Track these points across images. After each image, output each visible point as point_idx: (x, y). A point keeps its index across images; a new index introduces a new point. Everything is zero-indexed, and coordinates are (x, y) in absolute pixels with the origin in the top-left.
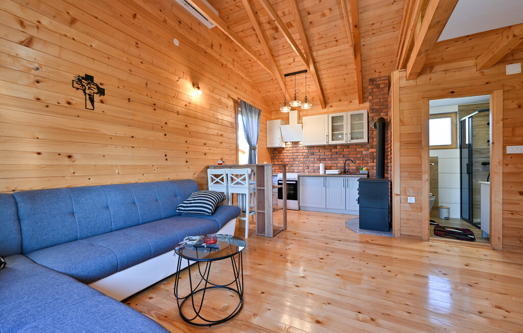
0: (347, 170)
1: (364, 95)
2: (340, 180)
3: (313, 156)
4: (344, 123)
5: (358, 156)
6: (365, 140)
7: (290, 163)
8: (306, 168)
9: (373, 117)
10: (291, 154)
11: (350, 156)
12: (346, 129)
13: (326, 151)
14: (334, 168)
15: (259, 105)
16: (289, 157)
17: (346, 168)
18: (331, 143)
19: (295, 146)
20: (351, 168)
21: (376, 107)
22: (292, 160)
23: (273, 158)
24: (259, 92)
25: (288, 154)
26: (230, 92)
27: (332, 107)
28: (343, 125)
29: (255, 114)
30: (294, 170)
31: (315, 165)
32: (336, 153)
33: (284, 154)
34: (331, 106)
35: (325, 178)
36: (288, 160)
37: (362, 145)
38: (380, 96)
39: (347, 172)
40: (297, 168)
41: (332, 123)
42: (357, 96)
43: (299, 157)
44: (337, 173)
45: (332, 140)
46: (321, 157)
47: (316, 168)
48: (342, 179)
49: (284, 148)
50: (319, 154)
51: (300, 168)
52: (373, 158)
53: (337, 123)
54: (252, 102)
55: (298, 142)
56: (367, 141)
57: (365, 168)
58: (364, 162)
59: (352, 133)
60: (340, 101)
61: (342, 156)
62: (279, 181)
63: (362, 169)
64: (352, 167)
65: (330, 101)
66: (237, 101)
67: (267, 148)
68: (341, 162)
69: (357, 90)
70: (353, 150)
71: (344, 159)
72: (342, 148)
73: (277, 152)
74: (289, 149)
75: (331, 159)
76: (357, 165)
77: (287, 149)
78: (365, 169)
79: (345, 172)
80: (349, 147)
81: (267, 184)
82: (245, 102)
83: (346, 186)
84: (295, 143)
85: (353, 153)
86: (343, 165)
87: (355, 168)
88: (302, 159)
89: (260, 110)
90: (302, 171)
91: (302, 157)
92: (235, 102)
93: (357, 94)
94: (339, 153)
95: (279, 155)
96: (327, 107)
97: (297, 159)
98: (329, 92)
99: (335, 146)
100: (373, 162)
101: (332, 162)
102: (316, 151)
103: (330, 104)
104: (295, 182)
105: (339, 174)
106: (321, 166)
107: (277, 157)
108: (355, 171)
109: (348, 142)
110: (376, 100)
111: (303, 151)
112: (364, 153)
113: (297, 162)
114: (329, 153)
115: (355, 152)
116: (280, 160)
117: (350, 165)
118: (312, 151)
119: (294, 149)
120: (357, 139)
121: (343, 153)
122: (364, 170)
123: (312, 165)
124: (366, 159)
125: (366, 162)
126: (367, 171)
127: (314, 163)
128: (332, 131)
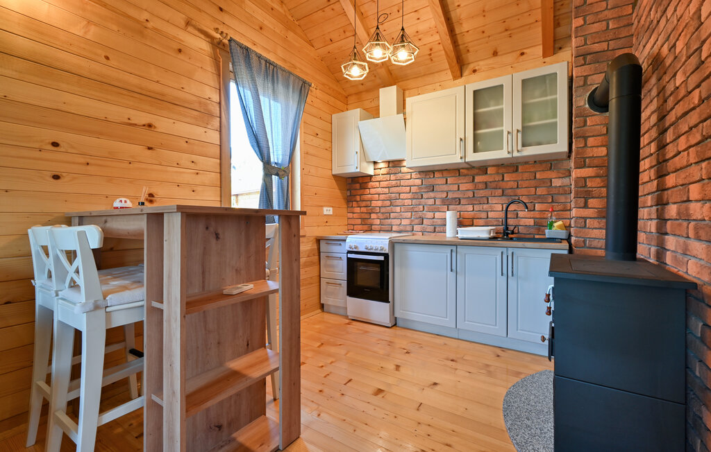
0: (511, 228)
1: (559, 30)
2: (493, 256)
3: (432, 194)
4: (505, 105)
5: (540, 191)
6: (561, 146)
7: (383, 210)
8: (417, 221)
9: (586, 77)
10: (386, 190)
11: (519, 191)
12: (511, 121)
13: (462, 180)
14: (482, 222)
15: (304, 70)
16: (382, 197)
17: (510, 222)
18: (472, 157)
19: (393, 170)
20: (523, 222)
21: (597, 47)
22: (388, 203)
23: (349, 200)
24: (310, 43)
25: (379, 190)
26: (193, 14)
27: (476, 73)
28: (501, 111)
29: (287, 87)
30: (392, 225)
31: (438, 215)
32: (486, 185)
33: (373, 191)
34: (475, 71)
35: (454, 248)
36: (379, 203)
37: (549, 162)
38: (608, 14)
39: (513, 233)
40: (398, 222)
41: (475, 108)
42: (538, 32)
43: (402, 196)
44: (486, 236)
45: (475, 151)
46: (450, 196)
47: (439, 222)
48: (498, 252)
49: (371, 176)
50: (445, 188)
51: (405, 222)
52: (585, 195)
53: (488, 106)
54: (285, 61)
55: (401, 161)
56: (566, 149)
57: (560, 223)
58: (557, 207)
59: (525, 130)
60: (495, 54)
61: (500, 191)
62: (349, 252)
63: (551, 225)
64: (525, 219)
65: (470, 57)
66: (220, 42)
67: (335, 176)
68: (496, 208)
69: (538, 15)
70: (526, 175)
71: (505, 200)
72: (501, 171)
73: (358, 186)
74: (380, 178)
75: (473, 200)
76: (537, 215)
77: (378, 178)
78: (560, 227)
79: (506, 234)
80: (517, 170)
81: (169, 293)
82: (247, 49)
83: (508, 272)
84: (395, 164)
85: (526, 184)
86: (502, 215)
87: (531, 222)
88: (409, 202)
89: (304, 82)
90: (409, 228)
91: (409, 196)
92: (217, 45)
93: (540, 29)
94: (494, 185)
95: (361, 192)
96: (466, 73)
97: (399, 202)
98: (467, 28)
99: (482, 168)
100: (586, 206)
101: (476, 207)
102: (438, 180)
103: (471, 66)
104: (382, 258)
105: (490, 239)
106: (450, 217)
107: (358, 198)
108: (532, 231)
109: (516, 154)
110: (597, 27)
111: (411, 182)
112: (557, 183)
113: (398, 209)
114: (470, 186)
115: (533, 183)
116: (364, 204)
117: (521, 214)
118: (431, 181)
119: (393, 177)
120: (539, 144)
121: (503, 185)
122: (557, 229)
123: (430, 215)
124: (562, 199)
125: (561, 207)
126: (564, 231)
127: (434, 209)
128: (475, 129)
